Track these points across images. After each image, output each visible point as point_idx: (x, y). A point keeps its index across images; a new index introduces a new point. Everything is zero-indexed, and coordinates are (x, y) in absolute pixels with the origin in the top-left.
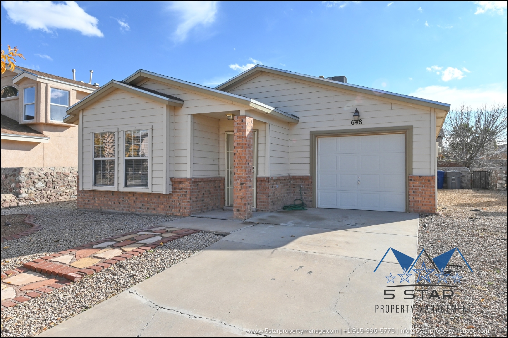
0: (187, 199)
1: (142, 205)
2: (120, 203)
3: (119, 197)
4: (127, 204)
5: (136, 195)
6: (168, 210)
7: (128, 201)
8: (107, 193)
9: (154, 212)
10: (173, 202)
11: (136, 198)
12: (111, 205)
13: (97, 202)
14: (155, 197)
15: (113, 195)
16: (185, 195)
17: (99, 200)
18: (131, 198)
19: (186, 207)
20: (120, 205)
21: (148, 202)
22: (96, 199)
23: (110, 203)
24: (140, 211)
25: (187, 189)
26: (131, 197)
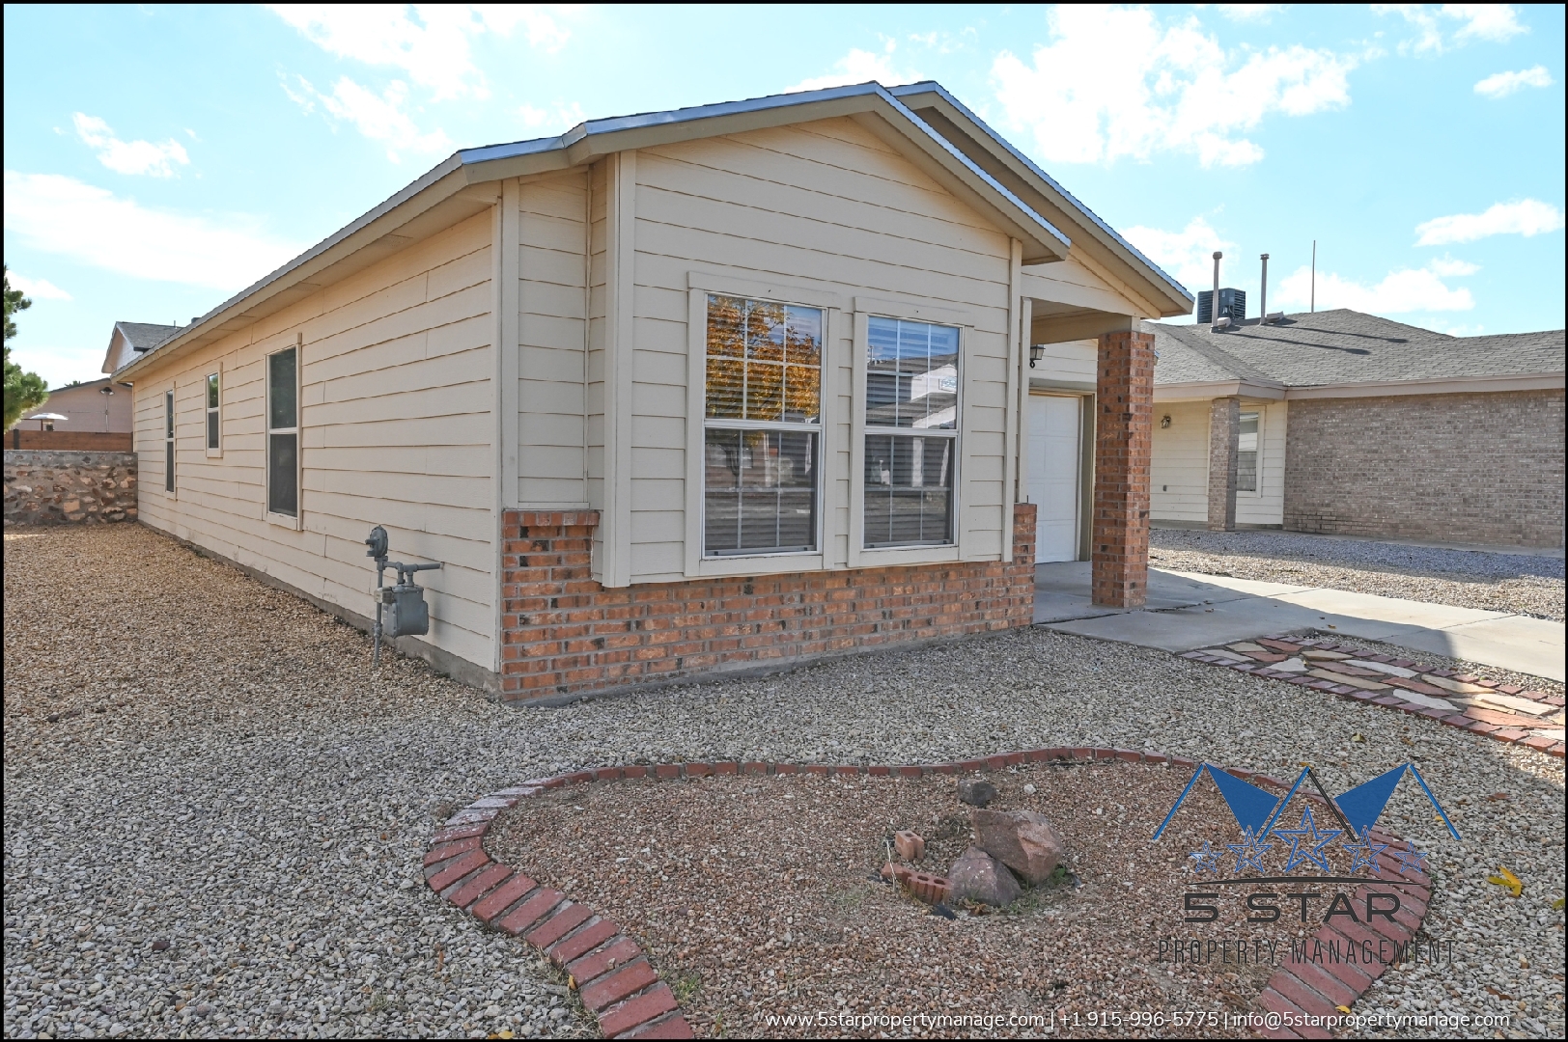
0: (1026, 572)
1: (884, 614)
2: (783, 623)
3: (781, 598)
4: (819, 623)
5: (859, 579)
6: (972, 617)
8: (719, 586)
9: (927, 633)
10: (987, 586)
11: (861, 594)
12: (739, 642)
13: (653, 640)
14: (932, 579)
15: (749, 591)
16: (1023, 557)
17: (667, 626)
18: (837, 595)
19: (1025, 596)
20: (785, 633)
21: (906, 602)
22: (650, 625)
23: (732, 631)
24: (877, 639)
25: (1028, 538)
26: (838, 589)
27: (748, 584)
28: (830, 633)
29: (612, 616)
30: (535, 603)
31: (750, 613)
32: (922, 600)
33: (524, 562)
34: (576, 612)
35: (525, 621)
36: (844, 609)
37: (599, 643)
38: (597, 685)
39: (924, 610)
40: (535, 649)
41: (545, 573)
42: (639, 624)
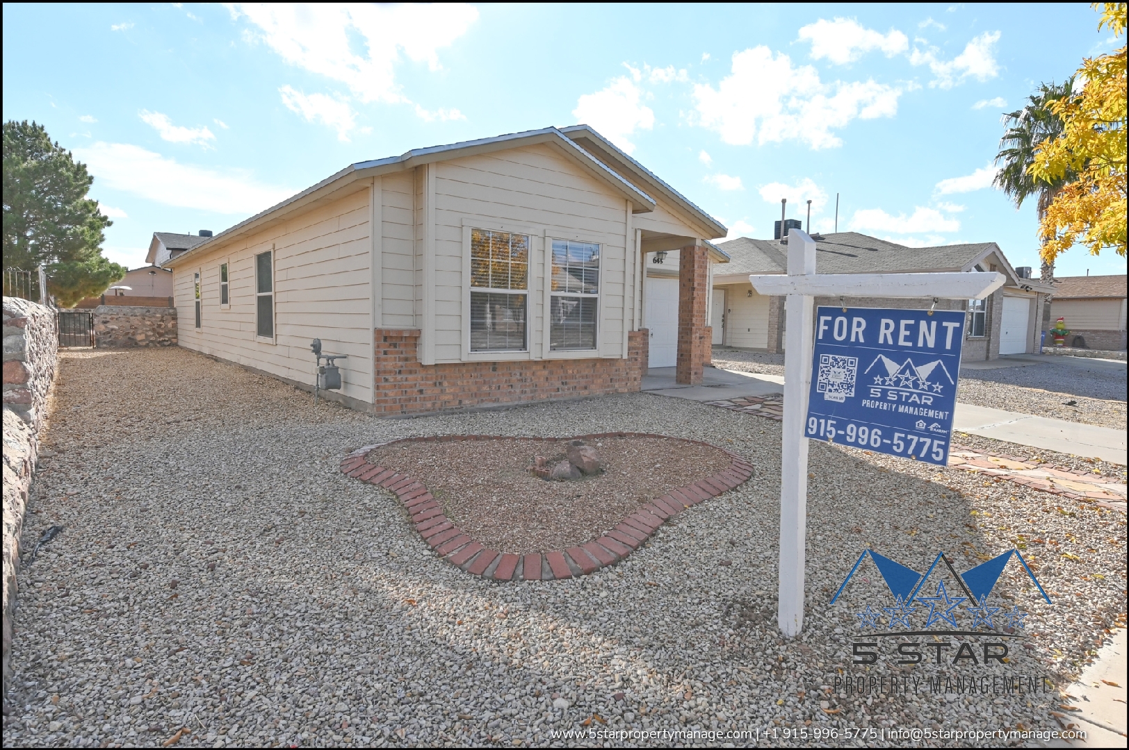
1: (563, 383)
2: (511, 386)
3: (511, 374)
4: (529, 386)
6: (608, 386)
7: (531, 380)
8: (479, 367)
9: (585, 393)
11: (551, 373)
12: (489, 394)
13: (447, 391)
14: (588, 367)
15: (494, 369)
17: (454, 385)
18: (539, 373)
19: (637, 377)
20: (512, 390)
21: (574, 377)
22: (445, 384)
23: (485, 388)
25: (638, 348)
27: (494, 366)
28: (535, 391)
29: (427, 379)
30: (390, 372)
31: (495, 380)
32: (583, 377)
33: (385, 353)
34: (410, 377)
35: (386, 380)
36: (542, 379)
37: (421, 391)
38: (421, 411)
39: (583, 382)
40: (391, 394)
41: (395, 358)
42: (440, 383)
